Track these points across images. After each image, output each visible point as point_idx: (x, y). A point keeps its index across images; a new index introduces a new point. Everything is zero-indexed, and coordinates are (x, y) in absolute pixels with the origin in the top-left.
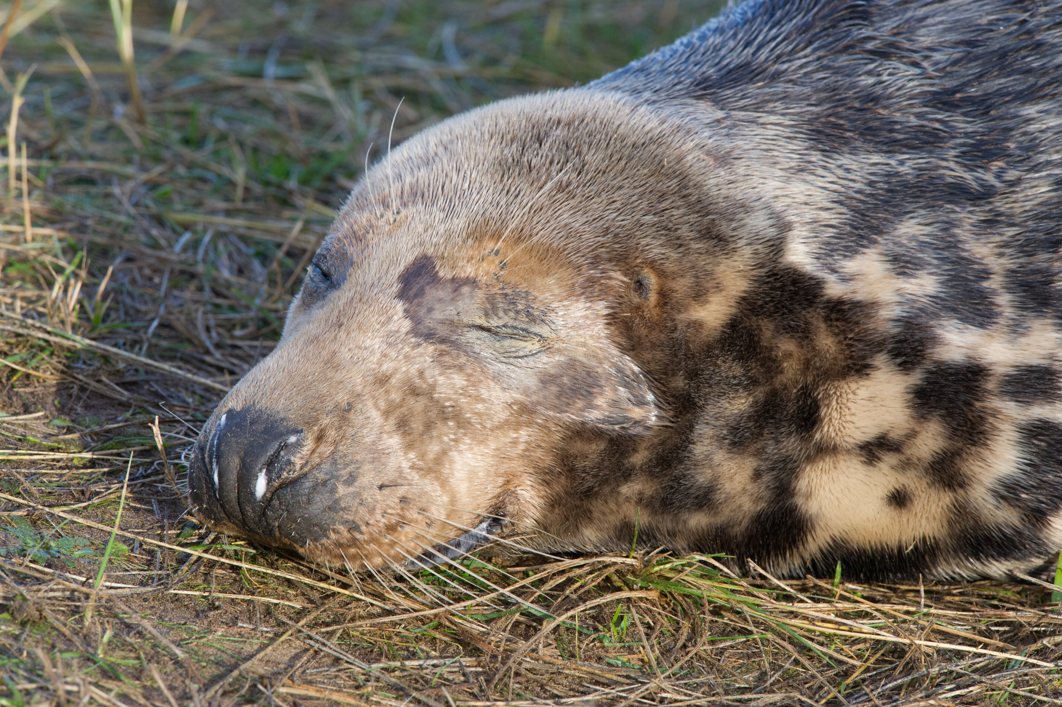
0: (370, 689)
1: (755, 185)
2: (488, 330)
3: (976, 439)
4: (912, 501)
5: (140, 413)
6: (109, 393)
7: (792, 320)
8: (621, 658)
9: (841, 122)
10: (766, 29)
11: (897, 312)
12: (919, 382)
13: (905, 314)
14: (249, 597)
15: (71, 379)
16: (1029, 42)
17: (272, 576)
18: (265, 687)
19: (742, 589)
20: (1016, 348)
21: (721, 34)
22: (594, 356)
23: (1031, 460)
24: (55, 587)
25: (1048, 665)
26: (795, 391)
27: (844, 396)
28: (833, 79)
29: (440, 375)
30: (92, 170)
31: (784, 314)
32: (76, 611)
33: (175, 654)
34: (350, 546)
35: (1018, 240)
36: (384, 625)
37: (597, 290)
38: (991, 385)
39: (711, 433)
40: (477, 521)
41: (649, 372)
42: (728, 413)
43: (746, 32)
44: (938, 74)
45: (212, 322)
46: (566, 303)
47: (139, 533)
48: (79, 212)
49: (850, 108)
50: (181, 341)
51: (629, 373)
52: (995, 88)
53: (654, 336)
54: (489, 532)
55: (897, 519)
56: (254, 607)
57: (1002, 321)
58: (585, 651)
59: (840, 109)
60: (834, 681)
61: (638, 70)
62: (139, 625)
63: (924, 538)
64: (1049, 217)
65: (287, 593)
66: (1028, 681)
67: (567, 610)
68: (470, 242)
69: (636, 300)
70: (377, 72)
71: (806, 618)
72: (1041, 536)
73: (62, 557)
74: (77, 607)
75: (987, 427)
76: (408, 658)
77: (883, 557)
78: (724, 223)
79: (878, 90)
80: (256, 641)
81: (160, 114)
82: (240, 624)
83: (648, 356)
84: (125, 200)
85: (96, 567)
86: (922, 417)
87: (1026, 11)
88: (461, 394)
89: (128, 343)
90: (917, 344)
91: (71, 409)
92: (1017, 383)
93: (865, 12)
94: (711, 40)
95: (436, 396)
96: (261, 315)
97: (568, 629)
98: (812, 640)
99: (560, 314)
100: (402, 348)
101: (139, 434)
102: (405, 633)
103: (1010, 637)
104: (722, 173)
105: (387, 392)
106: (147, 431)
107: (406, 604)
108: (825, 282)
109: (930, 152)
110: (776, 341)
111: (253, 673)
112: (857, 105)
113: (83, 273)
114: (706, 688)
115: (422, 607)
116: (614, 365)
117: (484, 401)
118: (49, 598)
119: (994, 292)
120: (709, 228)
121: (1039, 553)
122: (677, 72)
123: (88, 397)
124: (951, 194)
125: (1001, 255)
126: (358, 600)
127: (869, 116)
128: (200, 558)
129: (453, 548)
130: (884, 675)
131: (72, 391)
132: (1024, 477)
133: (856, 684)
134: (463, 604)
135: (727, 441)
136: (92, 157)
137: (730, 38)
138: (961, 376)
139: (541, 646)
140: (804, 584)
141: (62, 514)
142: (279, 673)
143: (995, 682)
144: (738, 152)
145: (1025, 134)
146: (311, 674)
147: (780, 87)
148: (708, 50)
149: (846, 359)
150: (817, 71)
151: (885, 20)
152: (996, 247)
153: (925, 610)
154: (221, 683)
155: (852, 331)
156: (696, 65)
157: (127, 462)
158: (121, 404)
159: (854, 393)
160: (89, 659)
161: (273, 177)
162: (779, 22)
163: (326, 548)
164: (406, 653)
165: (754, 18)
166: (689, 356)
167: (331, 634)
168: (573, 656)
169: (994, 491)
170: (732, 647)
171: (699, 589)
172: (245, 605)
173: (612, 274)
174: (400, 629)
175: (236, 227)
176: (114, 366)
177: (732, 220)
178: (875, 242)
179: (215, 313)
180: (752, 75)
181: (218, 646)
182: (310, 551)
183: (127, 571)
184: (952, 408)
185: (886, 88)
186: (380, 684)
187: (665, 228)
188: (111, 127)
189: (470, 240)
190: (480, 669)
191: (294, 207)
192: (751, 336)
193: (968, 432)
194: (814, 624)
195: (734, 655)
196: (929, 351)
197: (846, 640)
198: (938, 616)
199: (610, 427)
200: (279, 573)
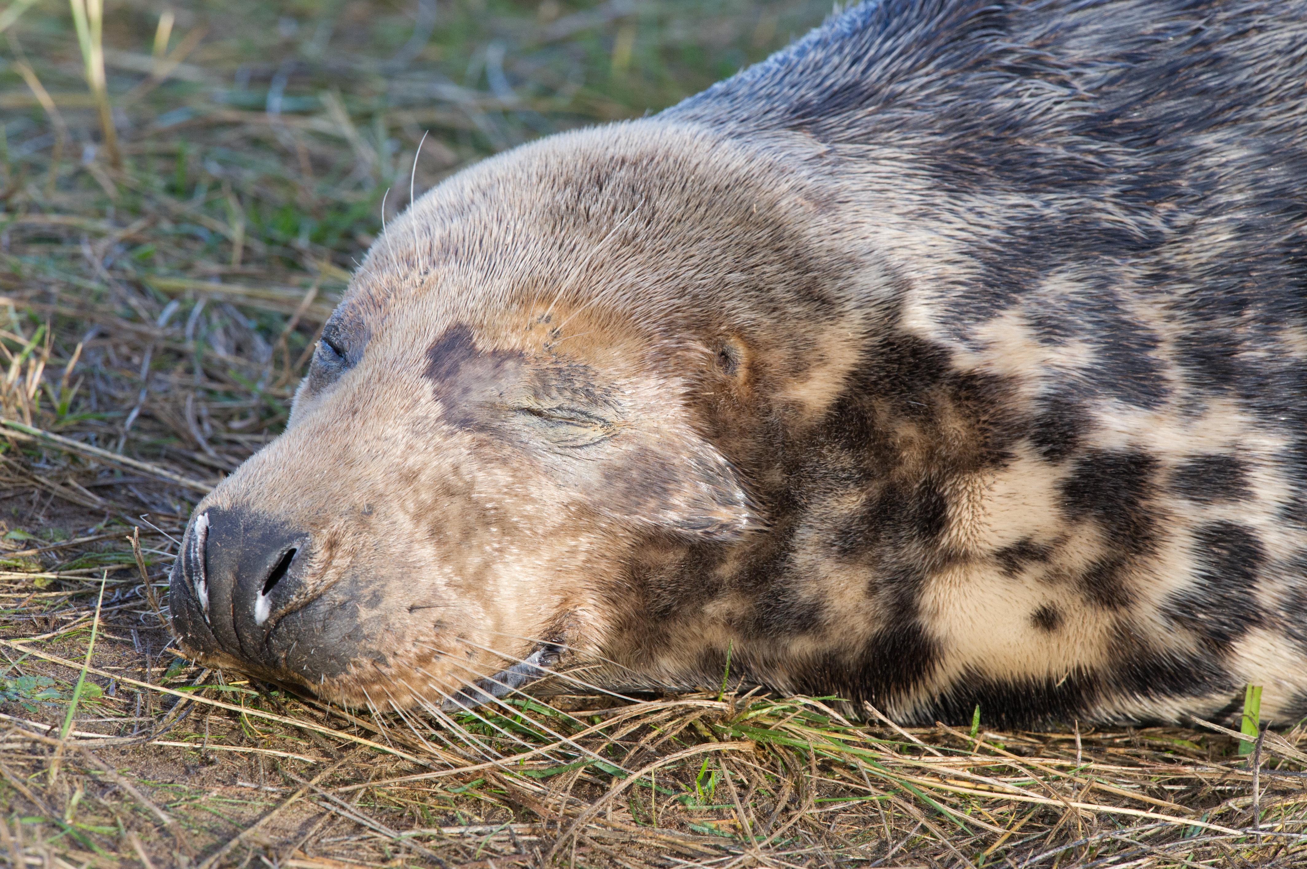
0: (399, 862)
1: (866, 235)
2: (539, 414)
3: (1141, 546)
4: (1063, 623)
5: (116, 524)
6: (77, 499)
7: (912, 400)
8: (708, 824)
9: (972, 155)
10: (879, 40)
11: (1042, 388)
12: (1070, 476)
13: (1052, 391)
14: (251, 750)
15: (31, 482)
16: (1204, 55)
17: (278, 723)
18: (271, 860)
19: (858, 740)
20: (1190, 433)
21: (824, 48)
22: (669, 445)
23: (1209, 572)
24: (12, 737)
25: (1235, 832)
26: (917, 486)
27: (978, 492)
28: (961, 101)
29: (479, 470)
30: (56, 226)
31: (902, 391)
32: (38, 766)
33: (160, 820)
34: (374, 682)
35: (1192, 300)
36: (417, 784)
37: (672, 364)
38: (1159, 480)
39: (815, 538)
40: (528, 649)
41: (738, 464)
42: (836, 513)
43: (854, 45)
44: (1091, 95)
45: (204, 412)
46: (634, 379)
47: (115, 671)
48: (40, 276)
49: (984, 138)
50: (167, 435)
51: (712, 465)
52: (1163, 112)
53: (744, 420)
54: (542, 664)
55: (1044, 643)
56: (257, 762)
57: (1172, 400)
58: (664, 815)
59: (970, 139)
60: (971, 851)
61: (722, 94)
62: (115, 784)
63: (1079, 669)
64: (1230, 272)
65: (297, 745)
66: (1209, 853)
67: (643, 766)
68: (515, 307)
69: (721, 375)
70: (407, 105)
71: (935, 775)
72: (1224, 666)
73: (21, 700)
74: (40, 762)
75: (1155, 531)
76: (446, 825)
77: (1028, 691)
78: (828, 282)
79: (1018, 115)
80: (259, 804)
81: (140, 159)
82: (240, 783)
83: (735, 444)
84: (97, 262)
85: (62, 713)
86: (1074, 518)
87: (1201, 18)
88: (506, 493)
89: (102, 438)
90: (1066, 428)
91: (32, 519)
92: (1192, 477)
93: (1001, 19)
94: (811, 55)
95: (475, 496)
96: (264, 403)
97: (642, 789)
98: (943, 802)
99: (627, 393)
100: (432, 438)
101: (114, 550)
102: (443, 794)
103: (1188, 799)
104: (825, 221)
105: (416, 491)
106: (125, 545)
107: (444, 757)
108: (952, 352)
109: (1083, 191)
110: (894, 425)
111: (256, 842)
112: (992, 134)
113: (46, 352)
114: (813, 861)
115: (464, 762)
116: (694, 455)
117: (533, 501)
118: (5, 751)
119: (1162, 365)
120: (809, 288)
121: (1221, 687)
122: (769, 96)
123: (52, 504)
124: (1108, 242)
125: (1171, 318)
126: (385, 753)
127: (1006, 146)
128: (190, 701)
129: (499, 683)
130: (1032, 844)
131: (32, 496)
132: (1201, 592)
133: (998, 856)
134: (514, 758)
135: (835, 548)
136: (57, 210)
137: (834, 53)
138: (1121, 468)
139: (610, 809)
140: (932, 733)
141: (20, 648)
142: (288, 843)
143: (1169, 853)
144: (846, 194)
145: (1200, 168)
146: (327, 844)
147: (896, 113)
148: (807, 68)
149: (979, 446)
150: (942, 92)
151: (1026, 29)
152: (1165, 308)
153: (1084, 765)
154: (217, 855)
155: (985, 412)
156: (792, 87)
157: (100, 584)
158: (92, 512)
159: (990, 489)
160: (54, 826)
161: (279, 234)
162: (895, 33)
163: (345, 686)
164: (443, 818)
165: (865, 27)
166: (787, 444)
167: (350, 795)
168: (649, 821)
169: (1164, 610)
170: (845, 810)
171: (804, 739)
172: (245, 759)
173: (690, 344)
174: (436, 789)
175: (233, 295)
176: (84, 466)
177: (838, 278)
178: (1015, 302)
179: (207, 401)
180: (861, 98)
181: (213, 809)
182: (325, 687)
183: (100, 717)
184: (1111, 507)
185: (1027, 112)
186: (412, 857)
187: (755, 288)
188: (81, 172)
189: (514, 305)
190: (535, 838)
191: (304, 271)
192: (862, 419)
193: (1131, 536)
194: (945, 783)
195: (848, 820)
196: (1082, 437)
197: (985, 802)
198: (1099, 773)
199: (691, 532)
200: (287, 720)
